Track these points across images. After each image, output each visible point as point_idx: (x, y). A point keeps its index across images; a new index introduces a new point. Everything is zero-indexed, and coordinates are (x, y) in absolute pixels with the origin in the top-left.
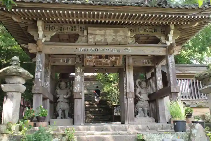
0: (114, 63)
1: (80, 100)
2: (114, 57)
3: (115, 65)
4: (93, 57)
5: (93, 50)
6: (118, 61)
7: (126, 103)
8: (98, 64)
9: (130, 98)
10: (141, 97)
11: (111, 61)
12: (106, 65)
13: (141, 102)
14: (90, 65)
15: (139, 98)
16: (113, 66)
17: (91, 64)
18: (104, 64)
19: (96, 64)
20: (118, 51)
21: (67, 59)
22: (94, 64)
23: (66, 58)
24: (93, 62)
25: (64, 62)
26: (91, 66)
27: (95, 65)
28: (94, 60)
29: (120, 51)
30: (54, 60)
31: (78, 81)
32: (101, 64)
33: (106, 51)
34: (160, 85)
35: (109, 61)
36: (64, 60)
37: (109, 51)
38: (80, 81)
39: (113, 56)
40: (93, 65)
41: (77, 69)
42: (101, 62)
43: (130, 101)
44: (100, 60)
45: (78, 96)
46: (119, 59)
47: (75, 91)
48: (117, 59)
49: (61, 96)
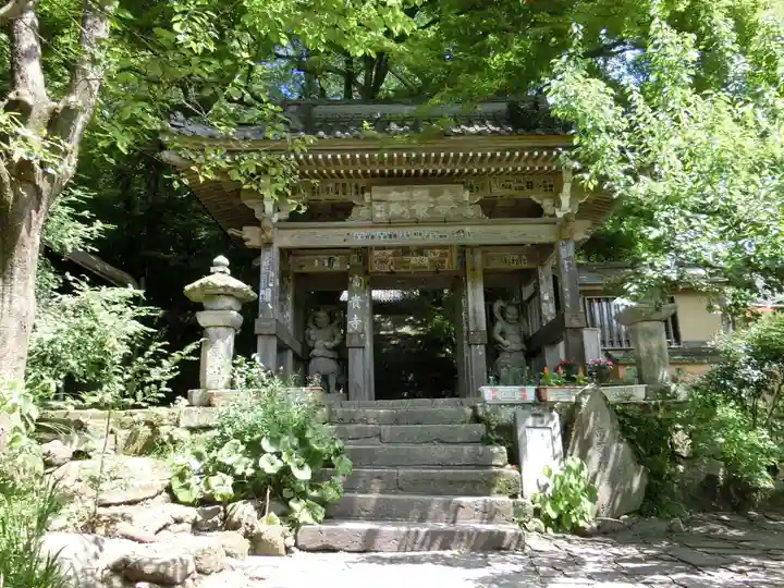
0: (437, 264)
1: (362, 349)
2: (436, 251)
3: (440, 270)
4: (389, 252)
5: (385, 237)
6: (447, 259)
7: (467, 358)
8: (399, 267)
9: (477, 344)
10: (506, 342)
11: (431, 261)
12: (420, 270)
13: (507, 355)
14: (383, 270)
15: (502, 344)
16: (437, 271)
17: (386, 268)
18: (415, 267)
19: (396, 268)
20: (441, 236)
21: (329, 258)
22: (392, 267)
23: (327, 257)
24: (389, 262)
25: (324, 264)
26: (384, 272)
27: (394, 271)
28: (391, 258)
29: (446, 236)
30: (301, 261)
32: (408, 267)
34: (549, 312)
35: (426, 260)
36: (324, 261)
39: (433, 249)
40: (389, 271)
41: (353, 279)
42: (408, 262)
43: (477, 351)
44: (406, 258)
45: (355, 341)
46: (449, 255)
47: (350, 330)
48: (446, 255)
49: (318, 344)
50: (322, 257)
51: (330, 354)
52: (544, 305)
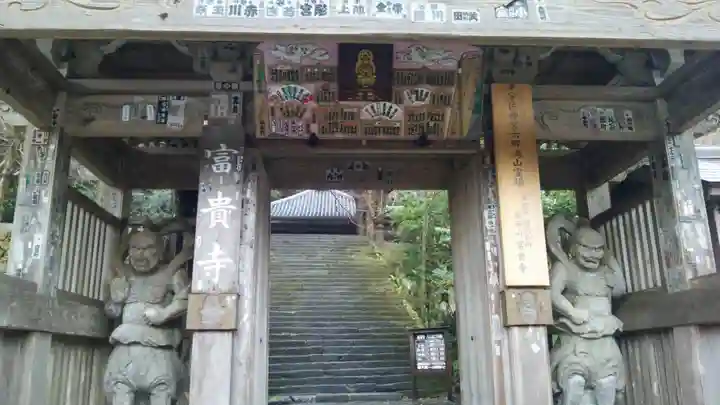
0: (425, 122)
1: (228, 336)
2: (425, 89)
3: (430, 137)
4: (308, 89)
5: (289, 11)
6: (448, 112)
7: (500, 358)
8: (333, 126)
9: (527, 326)
10: (577, 313)
11: (410, 114)
12: (381, 136)
13: (581, 346)
14: (291, 135)
15: (564, 320)
16: (423, 142)
17: (299, 130)
18: (372, 129)
19: (323, 130)
20: (458, 16)
21: (160, 103)
22: (314, 128)
23: (155, 99)
24: (308, 115)
25: (144, 117)
26: (295, 141)
27: (320, 136)
28: (312, 104)
29: (473, 16)
30: (87, 105)
31: (219, 225)
32: (353, 130)
33: (380, 15)
34: (697, 247)
35: (398, 113)
36: (145, 111)
37: (400, 16)
38: (227, 226)
39: (419, 82)
40: (306, 136)
41: (214, 155)
42: (352, 116)
43: (526, 343)
44: (348, 105)
45: (211, 315)
46: (454, 100)
47: (198, 285)
48: (445, 100)
49: (129, 312)
50: (138, 99)
51: (160, 337)
52: (685, 230)
